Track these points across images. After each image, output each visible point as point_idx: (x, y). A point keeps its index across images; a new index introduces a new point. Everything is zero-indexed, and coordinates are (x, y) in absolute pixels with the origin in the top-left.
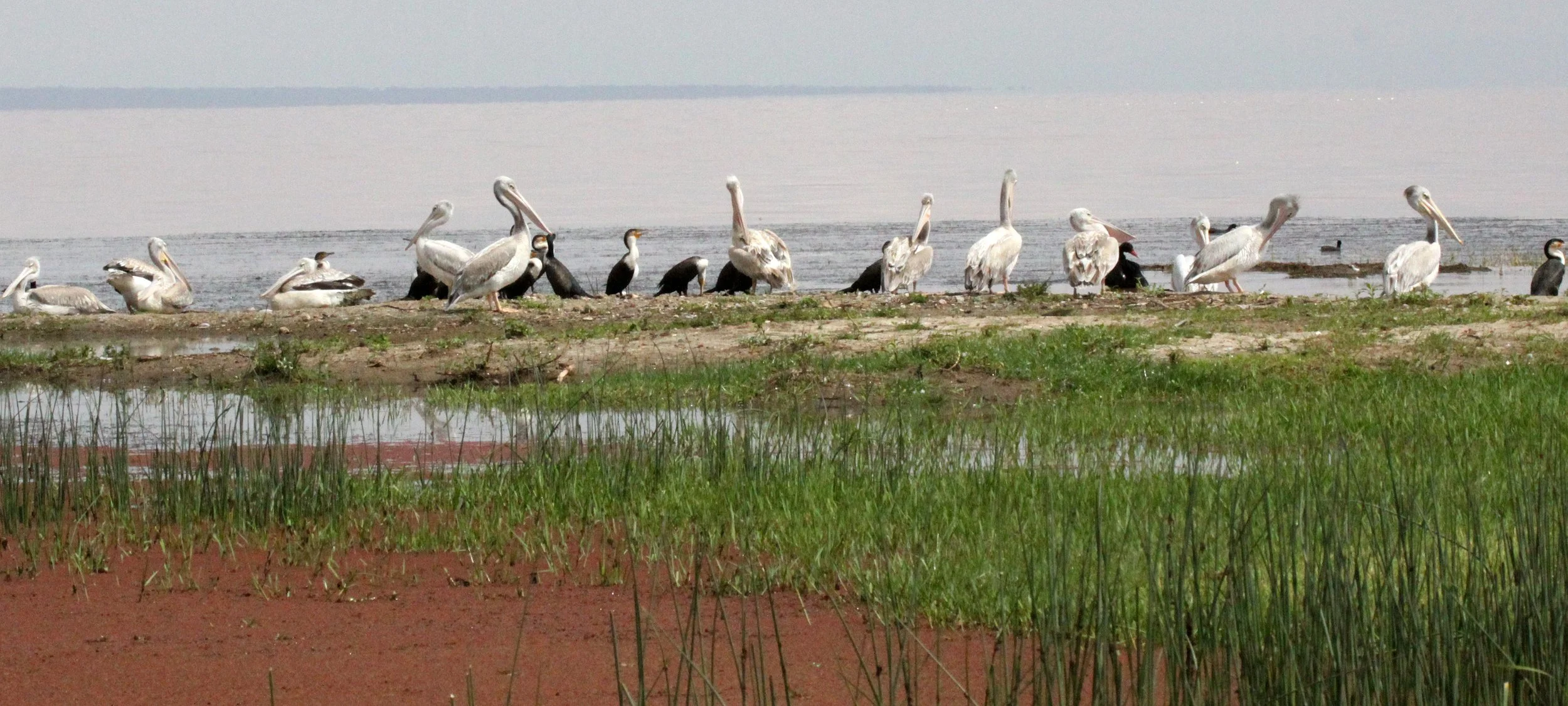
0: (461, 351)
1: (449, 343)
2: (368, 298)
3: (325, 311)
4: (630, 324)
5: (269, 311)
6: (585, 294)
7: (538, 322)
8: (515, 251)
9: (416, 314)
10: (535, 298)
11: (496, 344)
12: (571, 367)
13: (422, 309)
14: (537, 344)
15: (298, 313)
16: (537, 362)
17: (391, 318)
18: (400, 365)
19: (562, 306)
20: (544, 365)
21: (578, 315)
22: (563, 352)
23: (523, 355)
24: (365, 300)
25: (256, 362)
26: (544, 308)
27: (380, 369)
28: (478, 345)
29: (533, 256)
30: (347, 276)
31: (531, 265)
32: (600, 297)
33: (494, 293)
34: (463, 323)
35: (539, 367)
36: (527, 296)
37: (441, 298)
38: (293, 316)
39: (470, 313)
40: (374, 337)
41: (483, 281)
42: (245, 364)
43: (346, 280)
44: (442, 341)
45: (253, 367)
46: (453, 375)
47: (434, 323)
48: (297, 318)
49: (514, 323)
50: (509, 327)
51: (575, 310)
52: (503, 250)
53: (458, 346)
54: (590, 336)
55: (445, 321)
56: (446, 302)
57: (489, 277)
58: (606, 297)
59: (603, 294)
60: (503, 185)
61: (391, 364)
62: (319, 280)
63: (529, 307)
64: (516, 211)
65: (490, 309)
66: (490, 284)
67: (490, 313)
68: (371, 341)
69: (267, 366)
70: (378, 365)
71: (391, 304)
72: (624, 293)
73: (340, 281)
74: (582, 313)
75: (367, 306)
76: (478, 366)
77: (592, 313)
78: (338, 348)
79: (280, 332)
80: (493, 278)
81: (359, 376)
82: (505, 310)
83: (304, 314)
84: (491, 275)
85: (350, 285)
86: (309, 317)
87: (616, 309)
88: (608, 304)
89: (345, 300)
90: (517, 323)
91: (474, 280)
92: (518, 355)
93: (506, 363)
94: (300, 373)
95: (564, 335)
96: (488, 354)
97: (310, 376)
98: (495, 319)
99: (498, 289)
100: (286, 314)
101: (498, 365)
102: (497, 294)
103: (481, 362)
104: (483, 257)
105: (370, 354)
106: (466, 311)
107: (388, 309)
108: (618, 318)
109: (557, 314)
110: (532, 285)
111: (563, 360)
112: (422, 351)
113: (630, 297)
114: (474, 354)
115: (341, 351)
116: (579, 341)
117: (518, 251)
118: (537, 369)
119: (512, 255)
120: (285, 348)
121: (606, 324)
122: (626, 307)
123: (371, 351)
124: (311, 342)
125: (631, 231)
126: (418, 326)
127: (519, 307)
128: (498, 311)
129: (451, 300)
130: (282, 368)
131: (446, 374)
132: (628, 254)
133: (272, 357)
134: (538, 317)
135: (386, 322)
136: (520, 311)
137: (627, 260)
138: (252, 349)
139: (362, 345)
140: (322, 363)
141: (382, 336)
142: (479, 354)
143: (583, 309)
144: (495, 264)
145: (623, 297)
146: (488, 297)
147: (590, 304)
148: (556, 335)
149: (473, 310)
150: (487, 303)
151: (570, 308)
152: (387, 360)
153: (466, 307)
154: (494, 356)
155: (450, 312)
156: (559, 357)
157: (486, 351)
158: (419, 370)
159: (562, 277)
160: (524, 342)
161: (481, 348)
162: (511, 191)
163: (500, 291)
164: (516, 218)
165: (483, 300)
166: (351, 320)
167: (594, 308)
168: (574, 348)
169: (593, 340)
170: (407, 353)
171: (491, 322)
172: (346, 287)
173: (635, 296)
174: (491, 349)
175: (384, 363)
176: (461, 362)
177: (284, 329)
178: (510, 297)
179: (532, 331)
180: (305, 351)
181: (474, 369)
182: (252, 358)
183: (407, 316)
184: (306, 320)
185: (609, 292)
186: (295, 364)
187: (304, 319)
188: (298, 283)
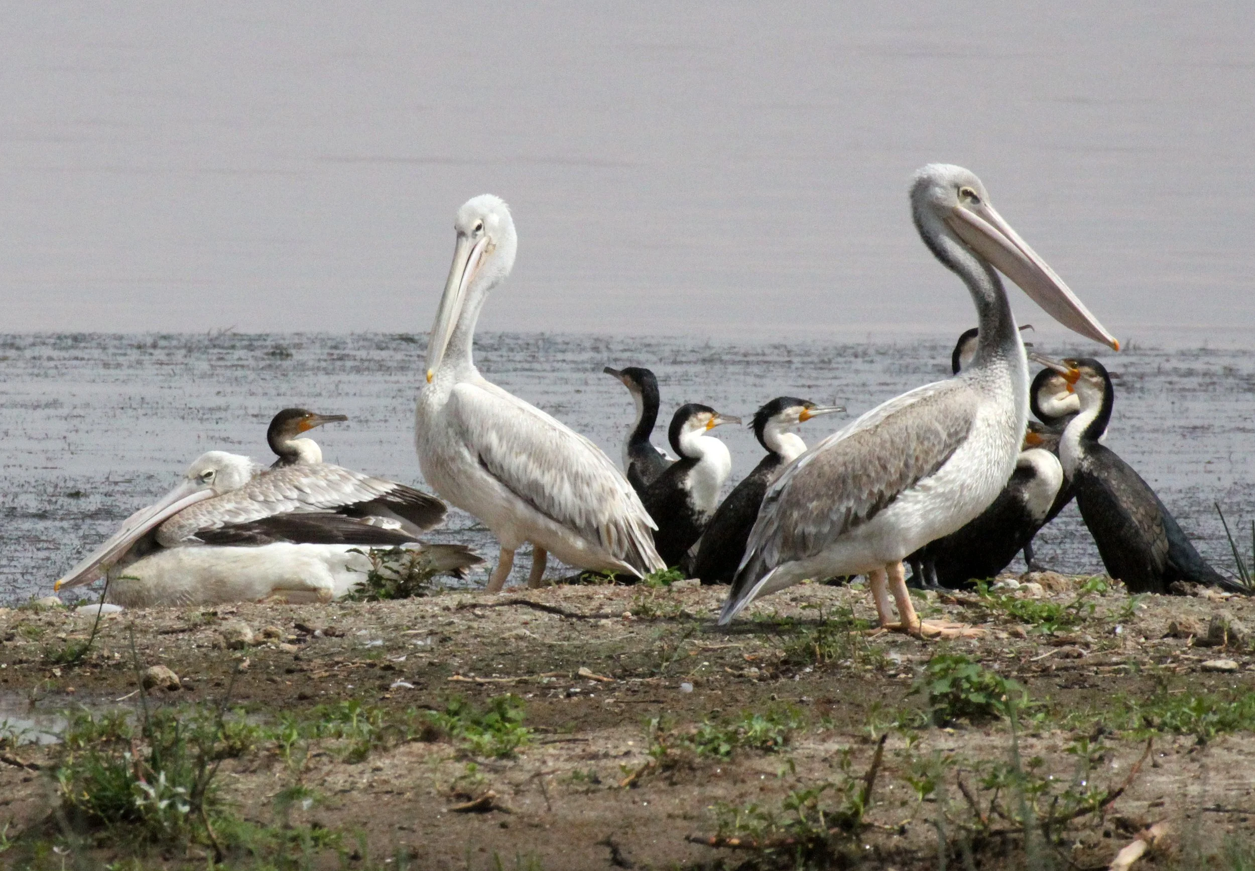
0: (775, 765)
1: (732, 738)
2: (457, 573)
3: (304, 612)
5: (112, 609)
6: (1210, 579)
7: (1045, 672)
8: (968, 424)
9: (621, 633)
10: (1036, 588)
11: (897, 743)
12: (1157, 832)
13: (643, 615)
14: (1039, 747)
15: (211, 618)
16: (1038, 809)
17: (534, 647)
18: (561, 807)
20: (1063, 821)
21: (1184, 650)
22: (1133, 775)
23: (992, 784)
25: (64, 785)
26: (1066, 623)
27: (491, 820)
28: (833, 746)
33: (891, 565)
34: (787, 666)
35: (1046, 827)
36: (1008, 580)
37: (708, 580)
38: (193, 628)
39: (810, 635)
40: (475, 710)
41: (853, 521)
42: (23, 792)
44: (708, 729)
45: (56, 802)
46: (744, 846)
47: (686, 663)
48: (205, 635)
49: (964, 671)
50: (942, 687)
51: (1175, 632)
52: (928, 415)
53: (767, 748)
54: (1225, 726)
55: (719, 657)
56: (723, 592)
57: (874, 510)
60: (938, 192)
61: (529, 803)
62: (286, 508)
63: (1015, 618)
64: (986, 285)
65: (879, 623)
66: (878, 536)
67: (879, 637)
68: (460, 722)
69: (101, 803)
70: (484, 807)
71: (535, 595)
73: (359, 510)
74: (1200, 643)
75: (452, 600)
76: (835, 820)
77: (1235, 644)
78: (349, 744)
79: (149, 683)
80: (890, 513)
81: (419, 841)
82: (929, 626)
83: (231, 624)
84: (882, 502)
85: (391, 525)
86: (249, 635)
89: (375, 579)
90: (972, 671)
91: (823, 517)
92: (972, 784)
93: (929, 811)
94: (213, 829)
95: (1136, 721)
96: (870, 778)
97: (249, 836)
98: (896, 657)
99: (904, 552)
100: (170, 620)
101: (902, 816)
102: (903, 571)
103: (844, 806)
104: (858, 438)
105: (459, 768)
106: (793, 625)
107: (526, 614)
109: (1110, 642)
110: (1025, 542)
111: (1128, 807)
112: (637, 762)
114: (820, 774)
115: (359, 756)
116: (1188, 741)
117: (978, 423)
118: (1036, 836)
119: (958, 436)
120: (164, 737)
123: (462, 756)
124: (252, 721)
126: (627, 673)
127: (981, 619)
128: (904, 628)
129: (739, 587)
130: (151, 808)
131: (720, 843)
133: (118, 771)
134: (1045, 654)
135: (514, 657)
136: (985, 630)
138: (48, 740)
139: (430, 735)
140: (291, 795)
141: (499, 706)
142: (837, 778)
143: (1201, 630)
144: (894, 468)
146: (872, 578)
147: (1227, 614)
148: (1107, 718)
149: (821, 624)
150: (868, 600)
151: (1159, 625)
152: (518, 790)
153: (797, 611)
154: (889, 787)
155: (737, 628)
156: (1114, 795)
157: (861, 768)
158: (628, 825)
159: (1135, 513)
160: (997, 740)
161: (845, 759)
162: (964, 208)
163: (912, 559)
164: (984, 309)
165: (855, 589)
166: (395, 648)
167: (1242, 628)
168: (1173, 763)
169: (1234, 739)
170: (585, 768)
171: (881, 668)
172: (379, 536)
174: (877, 762)
175: (508, 802)
176: (775, 805)
177: (159, 672)
178: (948, 582)
179: (1024, 702)
180: (233, 753)
181: (820, 828)
182: (53, 771)
183: (583, 637)
184: (240, 645)
186: (197, 794)
187: (233, 641)
188: (210, 523)
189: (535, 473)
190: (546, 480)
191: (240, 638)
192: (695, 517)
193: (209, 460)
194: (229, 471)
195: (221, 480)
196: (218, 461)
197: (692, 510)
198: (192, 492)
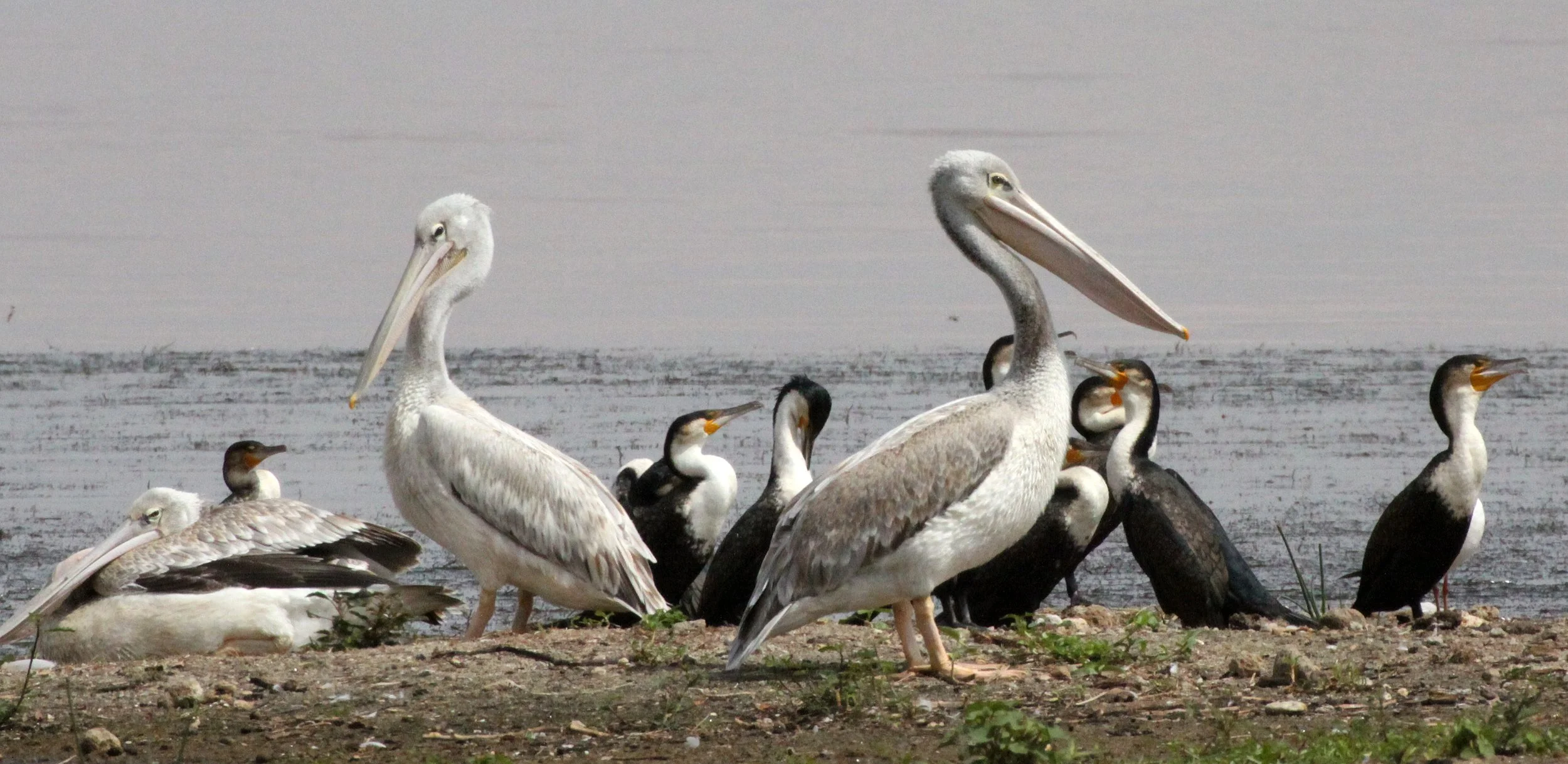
2: (432, 618)
3: (262, 664)
4: (1450, 729)
6: (1275, 612)
7: (1092, 717)
8: (1003, 442)
9: (617, 682)
10: (1080, 623)
13: (642, 661)
15: (156, 674)
17: (521, 698)
19: (1183, 655)
21: (1246, 690)
24: (421, 626)
26: (1115, 662)
29: (1072, 460)
30: (352, 527)
31: (1066, 493)
32: (1333, 623)
33: (918, 601)
34: (805, 716)
36: (1049, 615)
38: (135, 685)
39: (830, 680)
41: (876, 551)
43: (347, 546)
47: (690, 715)
48: (149, 693)
49: (1003, 718)
50: (979, 737)
51: (1236, 671)
52: (958, 433)
55: (728, 707)
56: (730, 634)
57: (899, 540)
58: (1358, 623)
59: (1343, 610)
60: (968, 182)
62: (239, 549)
63: (1057, 658)
65: (907, 666)
66: (905, 566)
67: (906, 682)
71: (521, 641)
72: (1428, 607)
73: (323, 551)
74: (1265, 683)
75: (426, 649)
77: (1303, 683)
79: (87, 747)
80: (917, 542)
82: (963, 669)
83: (178, 679)
84: (910, 530)
85: (359, 565)
86: (198, 691)
87: (1395, 670)
88: (1370, 653)
89: (340, 626)
90: (1011, 718)
91: (842, 547)
98: (926, 703)
99: (932, 585)
100: (110, 676)
102: (932, 607)
104: (881, 458)
106: (812, 670)
107: (510, 663)
108: (1406, 707)
113: (1452, 622)
117: (1015, 443)
119: (993, 456)
121: (1360, 728)
122: (1435, 661)
125: (1458, 361)
126: (625, 726)
127: (1019, 660)
128: (934, 672)
129: (748, 627)
132: (1443, 457)
134: (1091, 697)
135: (498, 710)
136: (1023, 671)
137: (1441, 479)
143: (1265, 668)
144: (922, 492)
145: (1423, 624)
146: (897, 615)
147: (1294, 650)
149: (841, 668)
150: (893, 640)
151: (1218, 663)
153: (814, 654)
155: (747, 674)
159: (1191, 539)
162: (996, 196)
163: (941, 592)
165: (879, 627)
166: (364, 703)
167: (1310, 665)
171: (909, 715)
172: (345, 578)
173: (1471, 620)
177: (98, 734)
178: (983, 619)
179: (1070, 752)
183: (575, 687)
184: (188, 703)
185: (1367, 604)
187: (180, 698)
188: (152, 568)
189: (513, 502)
190: (526, 509)
191: (189, 696)
192: (695, 546)
193: (154, 498)
194: (176, 509)
195: (168, 520)
196: (163, 499)
197: (691, 538)
198: (135, 534)
